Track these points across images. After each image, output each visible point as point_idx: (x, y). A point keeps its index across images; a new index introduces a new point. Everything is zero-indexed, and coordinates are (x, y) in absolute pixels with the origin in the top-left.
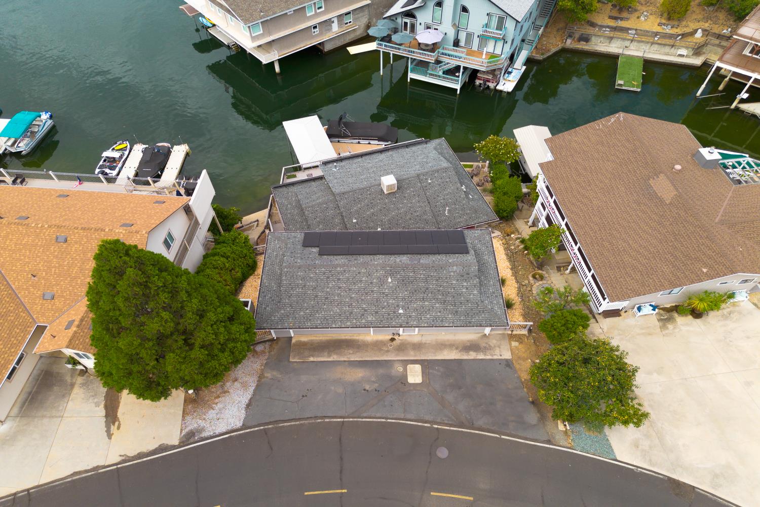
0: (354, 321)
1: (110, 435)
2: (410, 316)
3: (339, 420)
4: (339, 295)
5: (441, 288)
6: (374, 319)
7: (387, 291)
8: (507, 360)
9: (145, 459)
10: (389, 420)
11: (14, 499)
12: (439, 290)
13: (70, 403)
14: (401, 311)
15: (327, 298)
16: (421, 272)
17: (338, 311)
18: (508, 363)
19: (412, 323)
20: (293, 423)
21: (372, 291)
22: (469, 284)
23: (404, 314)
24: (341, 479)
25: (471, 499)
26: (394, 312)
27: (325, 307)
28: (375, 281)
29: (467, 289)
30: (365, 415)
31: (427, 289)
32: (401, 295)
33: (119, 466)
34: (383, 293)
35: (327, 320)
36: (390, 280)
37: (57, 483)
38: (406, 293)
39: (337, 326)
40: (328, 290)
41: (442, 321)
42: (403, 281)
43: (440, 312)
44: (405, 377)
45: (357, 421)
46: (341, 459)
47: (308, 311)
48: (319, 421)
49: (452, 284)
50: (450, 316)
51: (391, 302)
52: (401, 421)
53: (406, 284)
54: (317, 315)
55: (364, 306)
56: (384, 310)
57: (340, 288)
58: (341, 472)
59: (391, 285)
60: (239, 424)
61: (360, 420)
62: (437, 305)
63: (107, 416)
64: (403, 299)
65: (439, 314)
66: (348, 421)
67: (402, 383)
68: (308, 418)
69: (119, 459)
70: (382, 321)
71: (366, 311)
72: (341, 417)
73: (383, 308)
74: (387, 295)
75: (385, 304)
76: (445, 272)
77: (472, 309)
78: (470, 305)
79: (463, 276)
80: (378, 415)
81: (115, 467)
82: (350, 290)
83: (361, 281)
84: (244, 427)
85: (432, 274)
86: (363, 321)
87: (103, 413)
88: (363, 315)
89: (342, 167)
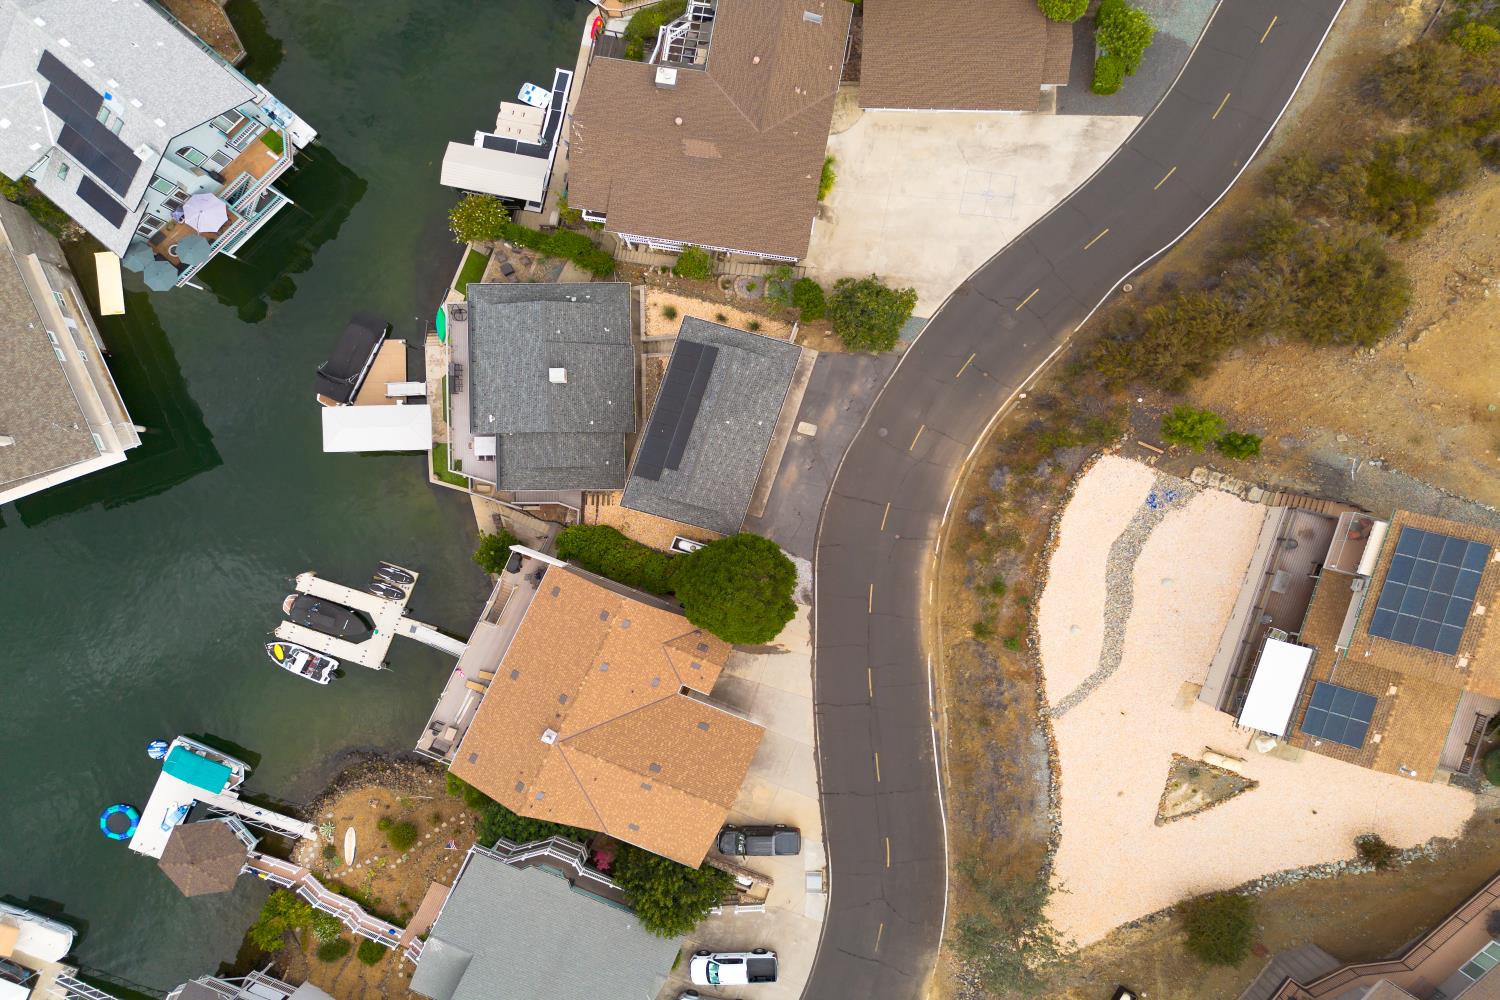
1: (788, 652)
3: (830, 494)
5: (750, 385)
8: (818, 356)
10: (843, 459)
11: (818, 712)
13: (748, 678)
18: (822, 356)
20: (821, 526)
21: (733, 439)
23: (764, 421)
24: (878, 505)
25: (923, 426)
29: (757, 365)
30: (832, 476)
31: (746, 395)
33: (816, 647)
36: (728, 422)
37: (815, 687)
44: (807, 437)
45: (837, 481)
46: (863, 500)
48: (826, 508)
52: (847, 451)
58: (872, 503)
60: (809, 563)
63: (769, 653)
66: (833, 488)
67: (812, 441)
69: (810, 647)
72: (828, 493)
80: (835, 466)
81: (816, 650)
84: (813, 561)
87: (766, 656)
89: (488, 411)
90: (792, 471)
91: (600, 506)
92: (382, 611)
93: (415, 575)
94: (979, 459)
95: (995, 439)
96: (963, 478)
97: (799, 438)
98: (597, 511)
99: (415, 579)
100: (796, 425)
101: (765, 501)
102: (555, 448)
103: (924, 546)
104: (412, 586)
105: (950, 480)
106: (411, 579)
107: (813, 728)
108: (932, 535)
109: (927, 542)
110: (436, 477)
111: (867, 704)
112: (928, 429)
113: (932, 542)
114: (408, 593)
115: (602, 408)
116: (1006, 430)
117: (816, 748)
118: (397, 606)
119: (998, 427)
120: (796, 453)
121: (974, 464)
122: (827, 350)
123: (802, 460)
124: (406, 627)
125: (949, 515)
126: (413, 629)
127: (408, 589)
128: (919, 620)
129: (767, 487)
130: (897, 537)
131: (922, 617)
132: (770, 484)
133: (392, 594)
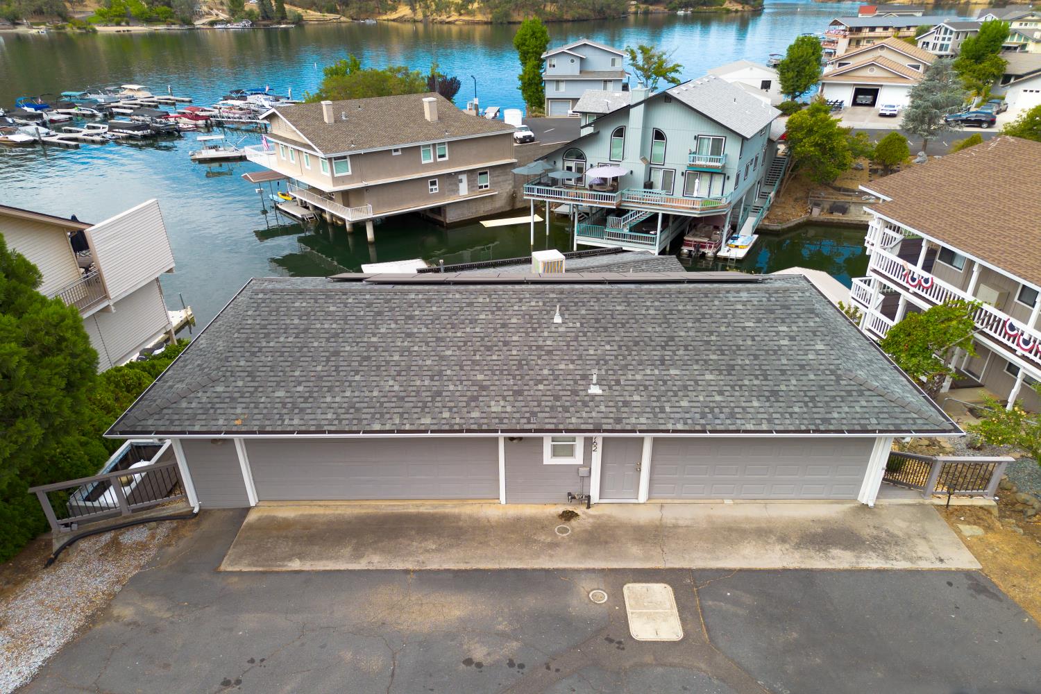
0: (446, 415)
2: (626, 404)
4: (405, 351)
5: (713, 338)
6: (509, 409)
7: (549, 343)
8: (967, 574)
12: (708, 342)
14: (595, 390)
15: (368, 358)
16: (648, 304)
17: (396, 388)
19: (633, 421)
21: (506, 344)
22: (795, 329)
23: (606, 399)
26: (575, 393)
27: (357, 378)
28: (514, 320)
29: (792, 339)
31: (672, 338)
32: (592, 352)
34: (539, 348)
35: (358, 410)
36: (558, 319)
38: (608, 347)
39: (387, 427)
40: (374, 339)
41: (732, 415)
42: (597, 320)
43: (721, 393)
47: (300, 389)
49: (744, 328)
50: (756, 404)
51: (562, 366)
53: (606, 330)
54: (329, 399)
55: (480, 377)
56: (541, 387)
57: (409, 335)
59: (562, 329)
62: (709, 377)
64: (600, 361)
65: (718, 398)
67: (609, 641)
70: (534, 414)
71: (483, 388)
73: (540, 382)
74: (549, 353)
75: (546, 372)
76: (716, 303)
77: (822, 387)
78: (812, 377)
79: (772, 311)
82: (439, 339)
83: (473, 322)
85: (680, 308)
86: (475, 414)
88: (475, 399)
101: (296, 565)
129: (357, 556)
132: (374, 561)
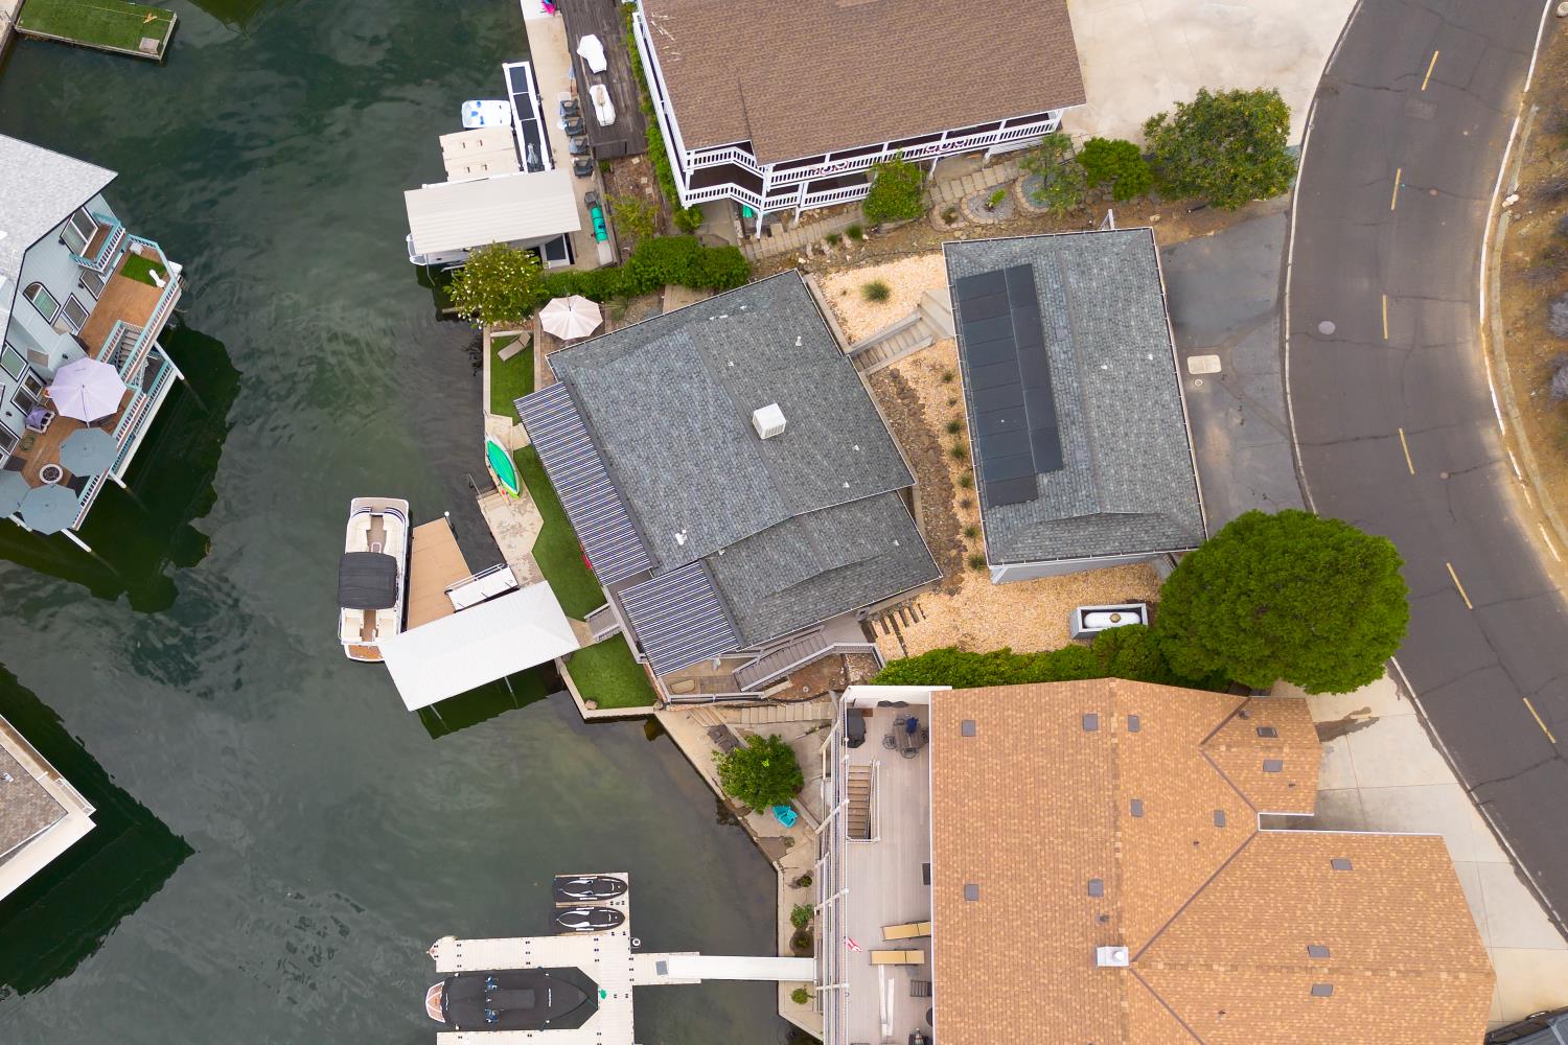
0: (1174, 417)
1: (1373, 720)
2: (1155, 346)
3: (1297, 449)
4: (1138, 435)
5: (1107, 302)
6: (1167, 392)
7: (1122, 373)
9: (1398, 668)
10: (1288, 390)
11: (1483, 803)
12: (1110, 305)
13: (1334, 786)
14: (1151, 357)
16: (1086, 324)
20: (1312, 503)
21: (1126, 391)
22: (1094, 266)
23: (1154, 353)
24: (1386, 437)
25: (1384, 297)
26: (1153, 365)
28: (1109, 387)
29: (1102, 269)
30: (1284, 420)
31: (1110, 319)
32: (1125, 355)
33: (1414, 696)
34: (1126, 377)
35: (1176, 453)
36: (1105, 367)
37: (1452, 761)
38: (1121, 348)
42: (1103, 349)
43: (1142, 308)
44: (1211, 376)
45: (1296, 428)
48: (1302, 472)
49: (1098, 287)
51: (1138, 369)
52: (1287, 376)
53: (1107, 346)
55: (1150, 403)
56: (1152, 379)
57: (1126, 434)
58: (1376, 438)
59: (1111, 367)
61: (1293, 424)
63: (1345, 733)
64: (1131, 352)
65: (1146, 310)
66: (1298, 438)
67: (1223, 379)
68: (1300, 487)
69: (1405, 701)
70: (1168, 383)
71: (1156, 402)
72: (1293, 447)
73: (1149, 379)
74: (1128, 373)
75: (1141, 375)
76: (1080, 293)
77: (1132, 268)
78: (1126, 269)
79: (1084, 271)
80: (1281, 404)
81: (1416, 700)
85: (1087, 310)
87: (1341, 739)
89: (669, 529)
90: (1217, 436)
91: (903, 630)
92: (596, 955)
93: (624, 877)
94: (1504, 311)
95: (1512, 274)
96: (1492, 352)
97: (1199, 382)
98: (901, 640)
99: (627, 882)
100: (1184, 366)
102: (810, 543)
103: (1495, 476)
104: (626, 896)
105: (1474, 360)
106: (621, 887)
107: (1488, 831)
108: (1498, 453)
109: (1497, 467)
110: (592, 705)
111: (1556, 758)
112: (1395, 298)
113: (1503, 464)
114: (625, 910)
115: (849, 459)
116: (1520, 254)
117: (1513, 862)
118: (618, 939)
119: (1504, 256)
120: (1206, 406)
121: (1498, 325)
122: (1169, 241)
123: (1222, 415)
124: (647, 970)
125: (1506, 414)
126: (662, 968)
127: (622, 903)
128: (1556, 592)
130: (1444, 475)
131: (1558, 586)
133: (602, 920)
